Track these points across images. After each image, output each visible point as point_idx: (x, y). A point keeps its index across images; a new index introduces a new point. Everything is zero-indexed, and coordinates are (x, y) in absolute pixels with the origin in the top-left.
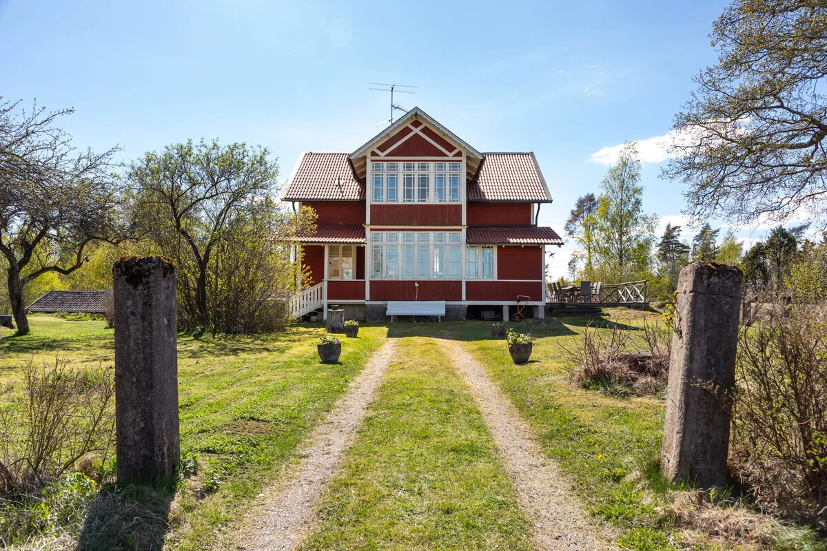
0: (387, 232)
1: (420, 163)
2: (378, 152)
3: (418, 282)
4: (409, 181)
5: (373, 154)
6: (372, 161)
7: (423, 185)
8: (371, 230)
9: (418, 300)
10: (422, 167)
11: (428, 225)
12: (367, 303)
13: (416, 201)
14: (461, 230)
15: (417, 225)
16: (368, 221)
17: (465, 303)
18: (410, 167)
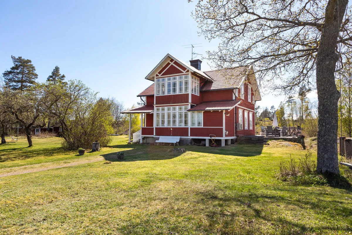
0: (161, 107)
1: (173, 77)
2: (158, 74)
3: (172, 128)
4: (169, 85)
5: (157, 75)
6: (156, 78)
7: (174, 86)
8: (156, 107)
9: (172, 136)
10: (174, 79)
11: (176, 103)
12: (154, 137)
13: (172, 93)
14: (188, 105)
15: (172, 104)
16: (155, 103)
17: (190, 137)
18: (170, 79)
